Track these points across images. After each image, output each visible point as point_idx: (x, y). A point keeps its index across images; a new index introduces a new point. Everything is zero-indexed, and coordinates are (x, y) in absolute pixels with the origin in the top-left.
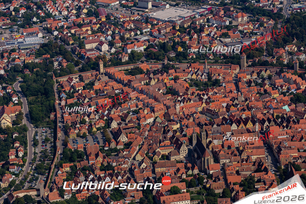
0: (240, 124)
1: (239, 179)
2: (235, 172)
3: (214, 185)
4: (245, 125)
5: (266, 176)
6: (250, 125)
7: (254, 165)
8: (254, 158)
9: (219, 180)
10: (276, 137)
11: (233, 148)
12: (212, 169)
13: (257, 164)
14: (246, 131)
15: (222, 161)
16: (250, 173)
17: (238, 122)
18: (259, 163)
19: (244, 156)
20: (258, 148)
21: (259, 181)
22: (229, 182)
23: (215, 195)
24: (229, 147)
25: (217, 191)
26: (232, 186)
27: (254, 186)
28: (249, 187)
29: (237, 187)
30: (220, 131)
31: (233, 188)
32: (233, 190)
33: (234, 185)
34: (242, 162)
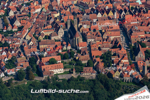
0: (103, 13)
1: (100, 53)
2: (97, 48)
3: (82, 58)
4: (108, 14)
5: (120, 51)
7: (112, 43)
8: (112, 38)
9: (85, 54)
10: (130, 23)
11: (97, 31)
12: (81, 46)
13: (114, 42)
14: (108, 19)
15: (89, 40)
16: (108, 49)
17: (102, 12)
18: (116, 42)
19: (105, 37)
20: (116, 30)
21: (115, 55)
22: (92, 55)
23: (82, 65)
24: (95, 30)
25: (83, 62)
26: (94, 58)
27: (111, 59)
28: (107, 60)
29: (98, 59)
30: (88, 19)
31: (95, 60)
32: (95, 61)
33: (96, 57)
34: (103, 41)
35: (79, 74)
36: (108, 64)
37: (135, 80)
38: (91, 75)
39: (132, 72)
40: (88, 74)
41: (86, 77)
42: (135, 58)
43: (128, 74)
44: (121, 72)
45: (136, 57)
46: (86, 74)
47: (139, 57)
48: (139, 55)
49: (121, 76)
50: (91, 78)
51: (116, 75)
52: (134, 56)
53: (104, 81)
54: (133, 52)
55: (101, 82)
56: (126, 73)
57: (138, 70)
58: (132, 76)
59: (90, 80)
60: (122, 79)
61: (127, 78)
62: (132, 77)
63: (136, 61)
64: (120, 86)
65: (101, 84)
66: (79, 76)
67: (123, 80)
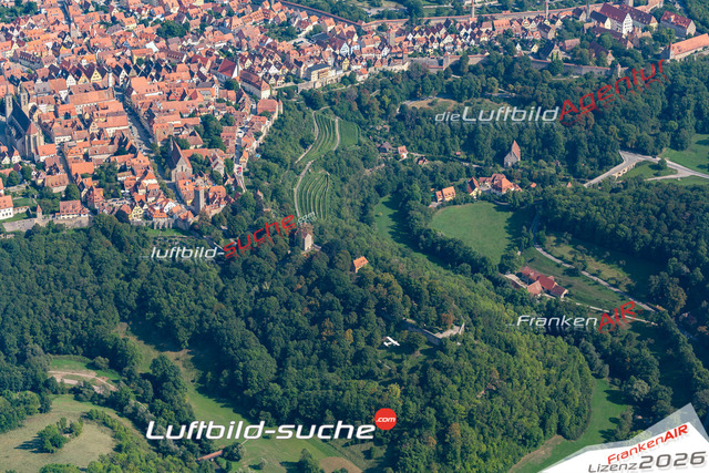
0: (80, 75)
1: (90, 168)
2: (81, 157)
3: (50, 180)
4: (89, 77)
5: (134, 161)
6: (96, 77)
7: (112, 143)
8: (110, 132)
9: (58, 171)
10: (143, 95)
11: (73, 117)
12: (44, 153)
13: (116, 141)
14: (92, 88)
15: (58, 140)
16: (107, 156)
17: (78, 73)
18: (120, 140)
19: (94, 129)
20: (117, 114)
21: (123, 169)
22: (73, 173)
23: (53, 197)
24: (67, 116)
25: (56, 190)
26: (80, 180)
27: (116, 178)
28: (107, 181)
29: (89, 182)
30: (48, 90)
31: (82, 183)
32: (84, 187)
33: (83, 177)
34: (92, 138)
35: (51, 219)
36: (112, 191)
37: (180, 225)
38: (79, 219)
39: (171, 205)
40: (71, 217)
41: (68, 223)
42: (170, 173)
43: (161, 210)
44: (146, 207)
45: (173, 172)
46: (66, 217)
47: (179, 171)
48: (179, 167)
49: (147, 216)
50: (78, 226)
51: (136, 215)
52: (168, 170)
53: (111, 231)
54: (163, 160)
55: (105, 232)
56: (157, 208)
57: (181, 200)
58: (170, 214)
59: (78, 230)
60: (150, 222)
61: (162, 221)
62: (172, 217)
63: (173, 180)
64: (147, 238)
65: (104, 238)
66: (50, 223)
67: (153, 224)
